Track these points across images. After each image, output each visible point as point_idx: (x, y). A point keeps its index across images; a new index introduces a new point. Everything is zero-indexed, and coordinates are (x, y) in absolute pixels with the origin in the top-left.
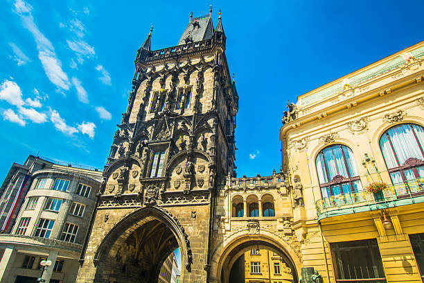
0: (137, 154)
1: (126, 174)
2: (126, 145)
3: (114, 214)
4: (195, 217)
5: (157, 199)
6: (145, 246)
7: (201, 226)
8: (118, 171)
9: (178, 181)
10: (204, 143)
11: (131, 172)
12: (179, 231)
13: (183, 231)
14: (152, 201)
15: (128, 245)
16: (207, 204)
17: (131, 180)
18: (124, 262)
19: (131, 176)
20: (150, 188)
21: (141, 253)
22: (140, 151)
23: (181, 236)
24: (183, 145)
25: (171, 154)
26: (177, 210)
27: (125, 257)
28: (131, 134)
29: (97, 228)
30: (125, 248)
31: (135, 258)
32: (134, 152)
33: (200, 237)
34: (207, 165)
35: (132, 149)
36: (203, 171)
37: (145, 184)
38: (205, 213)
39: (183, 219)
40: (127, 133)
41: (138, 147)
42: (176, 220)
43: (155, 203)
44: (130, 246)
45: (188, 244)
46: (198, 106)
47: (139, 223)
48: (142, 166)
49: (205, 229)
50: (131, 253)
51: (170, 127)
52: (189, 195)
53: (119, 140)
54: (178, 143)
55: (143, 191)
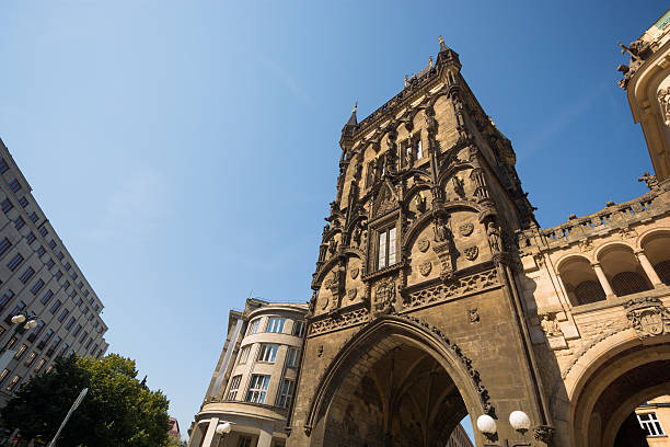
0: (353, 243)
1: (342, 276)
2: (338, 237)
3: (331, 341)
4: (478, 319)
5: (394, 301)
6: (401, 410)
7: (497, 335)
8: (330, 276)
9: (425, 263)
10: (460, 189)
11: (348, 272)
12: (449, 353)
13: (458, 351)
14: (386, 307)
15: (367, 404)
16: (500, 288)
17: (350, 283)
18: (363, 437)
19: (349, 278)
20: (380, 287)
21: (396, 423)
22: (358, 240)
23: (456, 363)
24: (422, 207)
25: (405, 225)
26: (435, 313)
27: (363, 428)
28: (343, 222)
29: (308, 370)
30: (362, 409)
31: (386, 431)
32: (349, 243)
33: (502, 359)
34: (475, 219)
35: (346, 240)
36: (472, 232)
37: (371, 282)
38: (499, 307)
39: (454, 329)
40: (338, 223)
41: (353, 234)
42: (438, 333)
43: (392, 310)
44: (371, 406)
45: (477, 379)
46: (434, 146)
47: (372, 353)
48: (363, 257)
49: (510, 340)
50: (375, 420)
51: (396, 191)
52: (453, 280)
53: (328, 235)
54: (414, 205)
55: (370, 294)
